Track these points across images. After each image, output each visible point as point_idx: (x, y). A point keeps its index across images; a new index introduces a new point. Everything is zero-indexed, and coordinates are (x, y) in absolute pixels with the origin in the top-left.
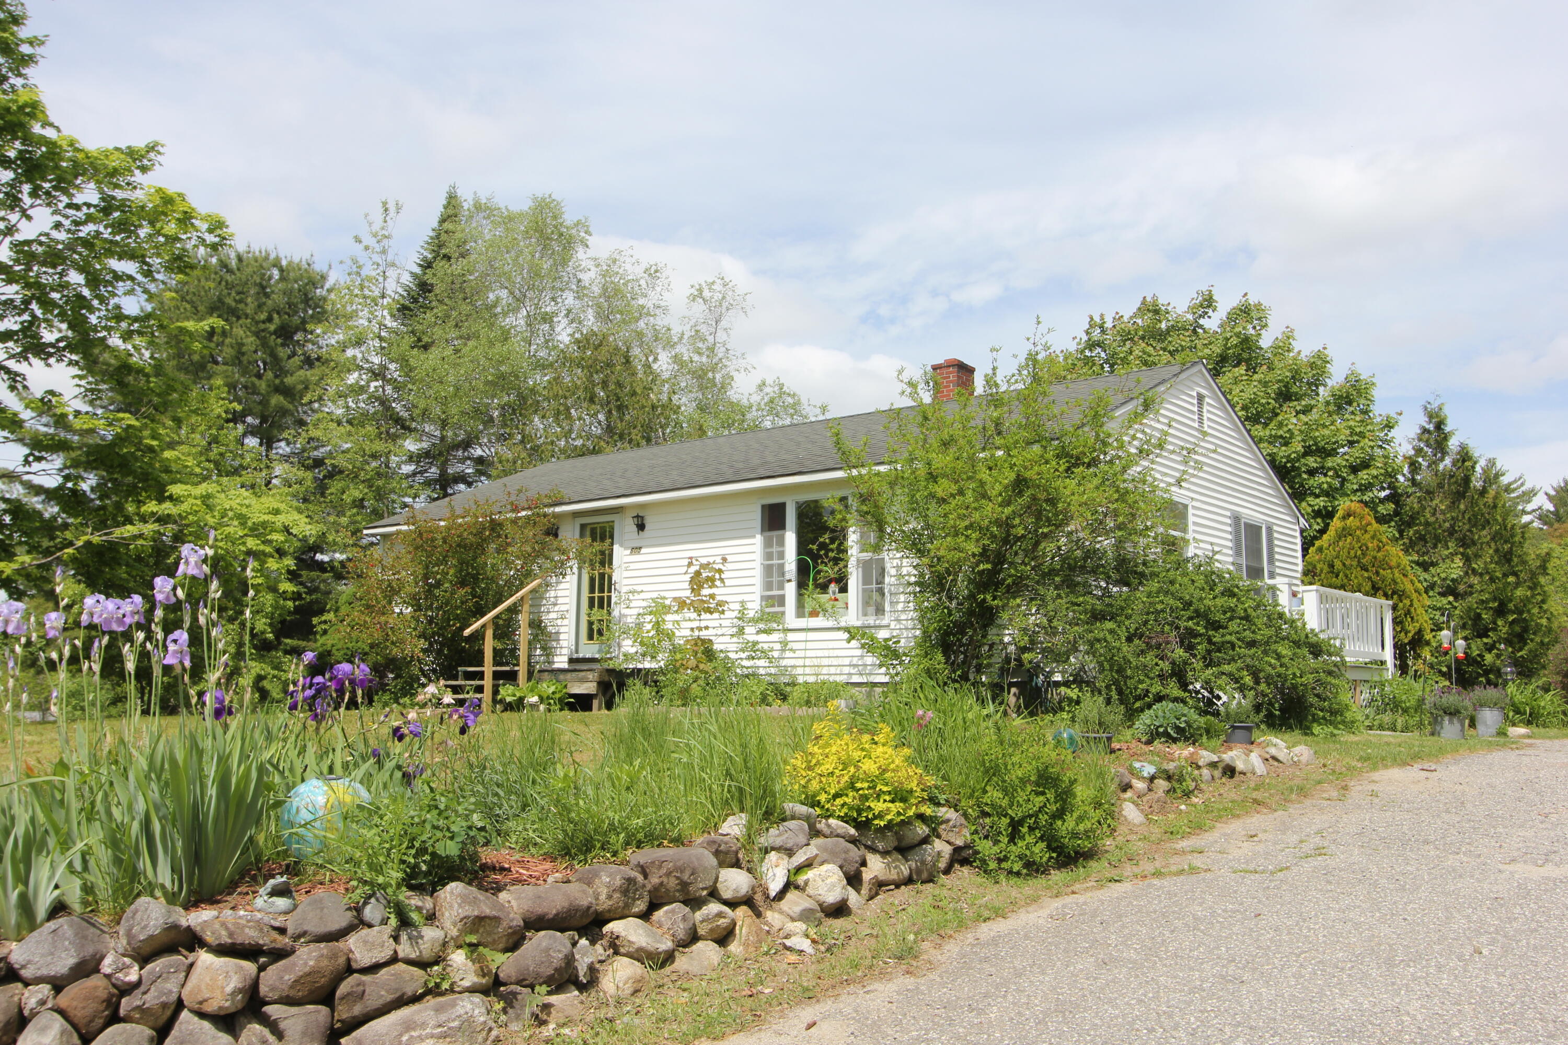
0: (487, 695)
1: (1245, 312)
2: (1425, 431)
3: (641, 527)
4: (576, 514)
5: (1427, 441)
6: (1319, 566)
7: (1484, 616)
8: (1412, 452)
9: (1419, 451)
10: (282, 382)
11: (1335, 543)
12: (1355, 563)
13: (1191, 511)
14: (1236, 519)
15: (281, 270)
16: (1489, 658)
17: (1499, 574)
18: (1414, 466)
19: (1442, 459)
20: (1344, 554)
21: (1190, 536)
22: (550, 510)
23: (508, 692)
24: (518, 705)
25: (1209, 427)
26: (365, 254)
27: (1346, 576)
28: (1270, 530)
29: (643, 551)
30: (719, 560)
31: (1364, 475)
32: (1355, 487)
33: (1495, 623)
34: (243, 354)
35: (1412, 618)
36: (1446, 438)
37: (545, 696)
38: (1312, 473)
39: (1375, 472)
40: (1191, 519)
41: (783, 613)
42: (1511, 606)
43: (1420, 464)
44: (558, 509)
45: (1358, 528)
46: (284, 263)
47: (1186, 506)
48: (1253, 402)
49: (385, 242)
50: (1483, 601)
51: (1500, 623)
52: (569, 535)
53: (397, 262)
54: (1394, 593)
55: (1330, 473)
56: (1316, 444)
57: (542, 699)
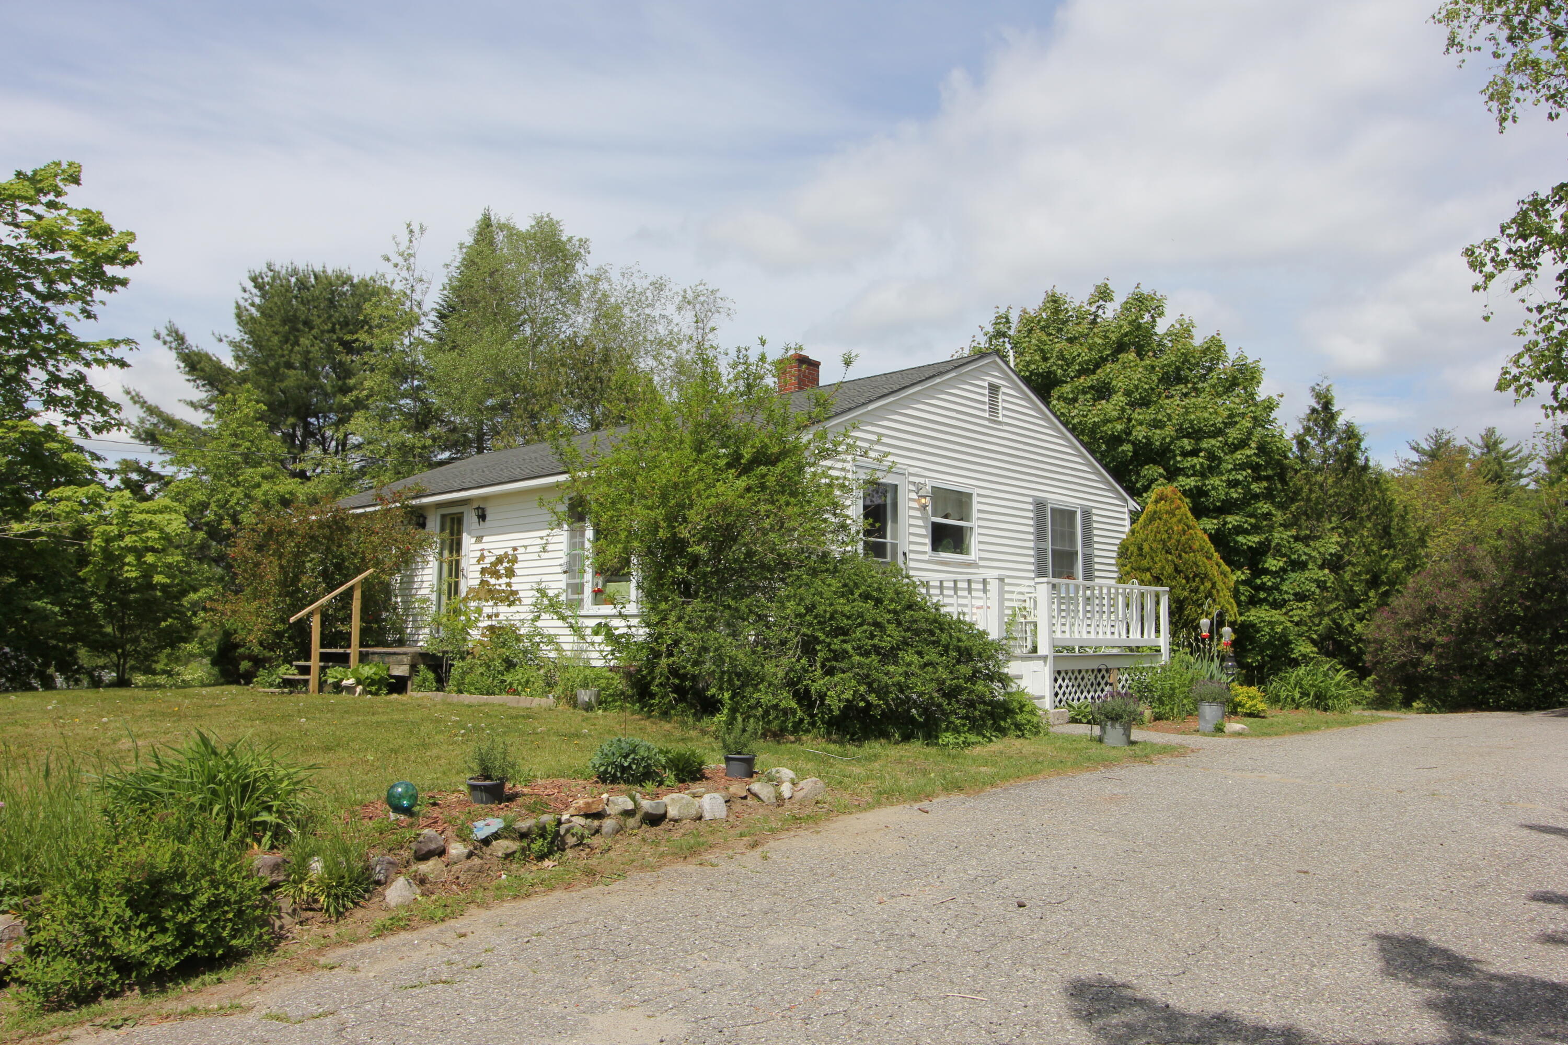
0: (313, 678)
1: (1140, 302)
2: (1314, 410)
3: (482, 517)
4: (439, 505)
5: (1315, 420)
6: (1131, 548)
7: (1356, 588)
8: (1301, 431)
9: (1308, 430)
10: (345, 384)
11: (1144, 527)
12: (1160, 546)
13: (975, 499)
14: (1040, 506)
15: (352, 285)
16: (1358, 627)
17: (1374, 548)
18: (1302, 445)
19: (1329, 438)
20: (1151, 537)
21: (974, 523)
22: (414, 502)
23: (334, 673)
24: (338, 687)
25: (1004, 415)
26: (395, 270)
27: (1152, 558)
28: (1087, 514)
29: (485, 539)
30: (510, 552)
31: (1238, 455)
32: (1230, 466)
33: (1367, 594)
34: (310, 360)
35: (1214, 600)
36: (1332, 417)
37: (363, 678)
38: (1185, 454)
39: (1249, 452)
40: (975, 506)
41: (582, 600)
42: (1384, 578)
43: (1308, 443)
44: (425, 500)
45: (1167, 512)
46: (356, 281)
47: (969, 496)
48: (1136, 387)
49: (412, 260)
50: (1356, 574)
51: (1372, 594)
52: (433, 524)
53: (424, 278)
54: (1196, 575)
55: (1202, 454)
56: (1192, 427)
57: (359, 682)
